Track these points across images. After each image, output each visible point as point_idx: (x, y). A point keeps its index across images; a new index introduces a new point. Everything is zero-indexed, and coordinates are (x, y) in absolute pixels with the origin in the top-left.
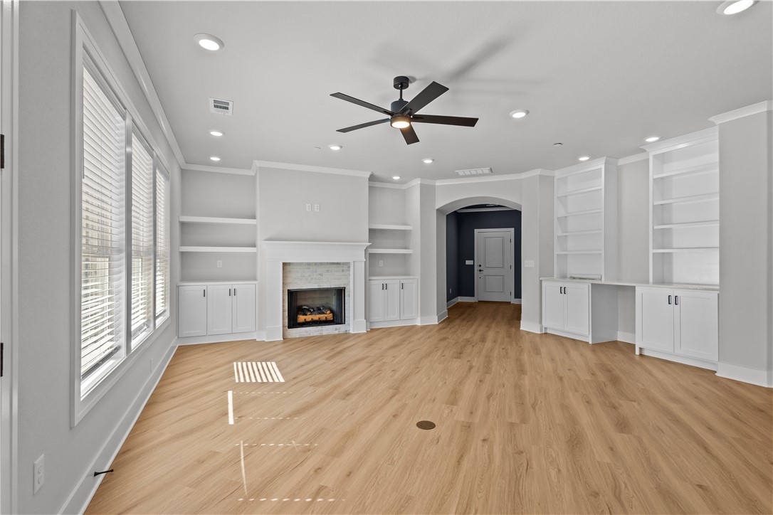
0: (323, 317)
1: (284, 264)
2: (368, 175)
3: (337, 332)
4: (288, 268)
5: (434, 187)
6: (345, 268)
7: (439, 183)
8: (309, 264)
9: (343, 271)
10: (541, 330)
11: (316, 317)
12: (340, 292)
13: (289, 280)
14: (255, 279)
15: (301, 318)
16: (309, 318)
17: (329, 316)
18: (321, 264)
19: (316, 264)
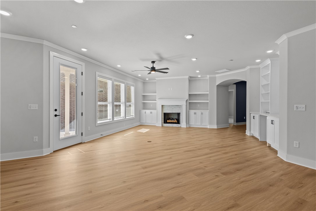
0: (174, 121)
1: (162, 106)
2: (187, 77)
3: (177, 126)
4: (164, 106)
5: (215, 77)
6: (180, 107)
7: (217, 75)
8: (169, 106)
9: (179, 108)
10: (250, 134)
11: (172, 121)
12: (179, 114)
13: (164, 110)
14: (156, 110)
15: (168, 121)
16: (170, 121)
17: (176, 121)
18: (173, 106)
19: (171, 105)
